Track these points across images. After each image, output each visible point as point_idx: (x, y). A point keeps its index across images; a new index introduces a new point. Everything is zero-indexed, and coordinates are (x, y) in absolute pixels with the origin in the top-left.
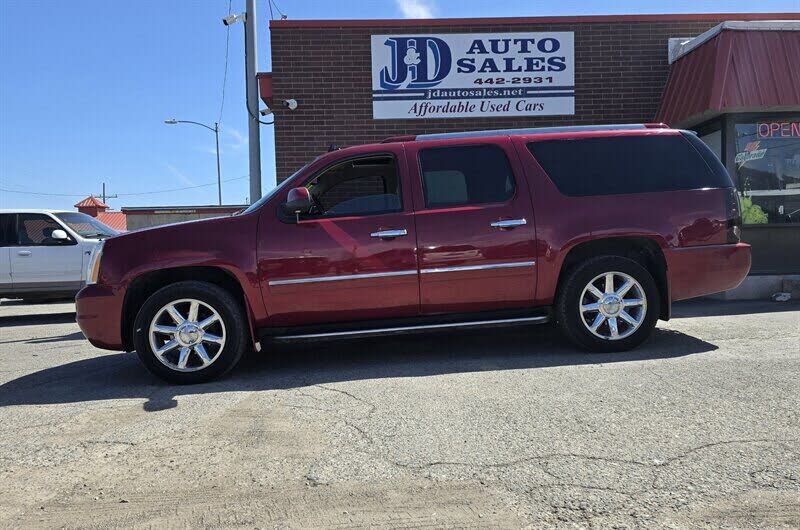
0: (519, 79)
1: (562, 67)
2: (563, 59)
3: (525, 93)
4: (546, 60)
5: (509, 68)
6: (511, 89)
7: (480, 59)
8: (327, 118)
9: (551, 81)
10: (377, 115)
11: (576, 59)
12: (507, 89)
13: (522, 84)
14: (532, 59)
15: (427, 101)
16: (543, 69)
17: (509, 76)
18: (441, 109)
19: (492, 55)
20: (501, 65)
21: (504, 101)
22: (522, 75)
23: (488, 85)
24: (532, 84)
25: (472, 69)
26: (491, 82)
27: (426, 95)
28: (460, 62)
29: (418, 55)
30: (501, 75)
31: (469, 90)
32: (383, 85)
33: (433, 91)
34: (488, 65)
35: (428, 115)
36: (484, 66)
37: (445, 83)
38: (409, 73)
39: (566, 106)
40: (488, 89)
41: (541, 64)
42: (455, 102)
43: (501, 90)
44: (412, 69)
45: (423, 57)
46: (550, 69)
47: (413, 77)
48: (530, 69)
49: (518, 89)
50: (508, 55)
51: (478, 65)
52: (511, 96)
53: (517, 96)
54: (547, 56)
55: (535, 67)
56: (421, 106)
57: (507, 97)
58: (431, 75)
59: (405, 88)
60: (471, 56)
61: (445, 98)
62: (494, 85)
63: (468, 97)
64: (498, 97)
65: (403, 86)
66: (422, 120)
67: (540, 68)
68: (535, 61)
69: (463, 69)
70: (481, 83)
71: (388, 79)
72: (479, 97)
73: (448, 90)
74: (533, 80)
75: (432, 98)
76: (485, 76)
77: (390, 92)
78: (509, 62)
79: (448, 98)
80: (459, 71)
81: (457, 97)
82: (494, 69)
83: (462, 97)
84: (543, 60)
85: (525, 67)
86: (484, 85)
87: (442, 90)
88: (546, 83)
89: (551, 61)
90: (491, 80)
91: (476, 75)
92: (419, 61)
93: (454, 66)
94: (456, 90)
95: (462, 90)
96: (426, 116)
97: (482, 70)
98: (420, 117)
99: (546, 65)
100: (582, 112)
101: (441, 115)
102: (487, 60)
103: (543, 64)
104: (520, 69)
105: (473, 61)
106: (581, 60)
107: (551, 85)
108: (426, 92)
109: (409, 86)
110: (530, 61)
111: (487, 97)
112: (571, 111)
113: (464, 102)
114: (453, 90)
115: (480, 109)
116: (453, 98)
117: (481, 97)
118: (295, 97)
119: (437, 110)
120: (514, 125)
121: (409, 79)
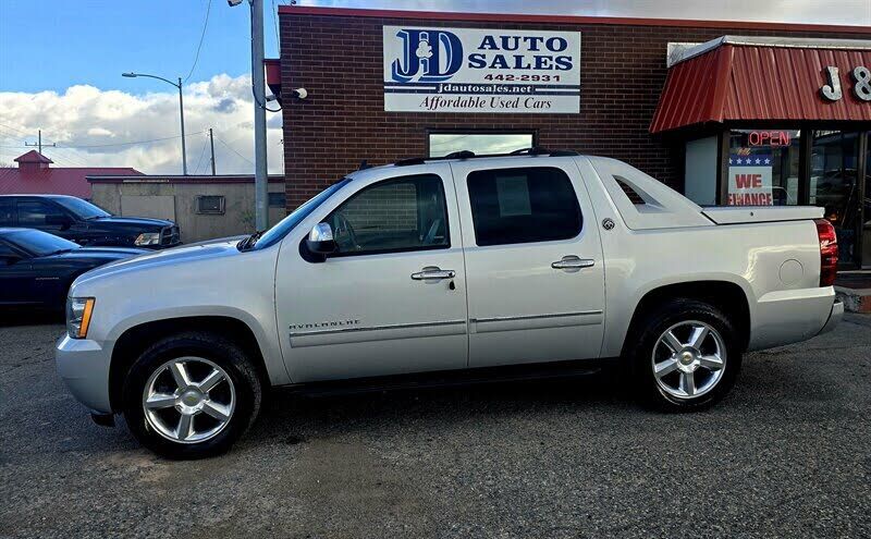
0: (528, 77)
1: (569, 66)
2: (570, 59)
3: (533, 90)
4: (554, 59)
5: (518, 66)
6: (520, 86)
7: (490, 55)
8: (338, 108)
9: (558, 80)
10: (387, 108)
11: (582, 60)
12: (517, 86)
13: (531, 82)
14: (541, 57)
15: (438, 95)
16: (551, 67)
17: (518, 73)
18: (452, 104)
19: (502, 52)
20: (511, 62)
21: (514, 98)
22: (531, 72)
23: (499, 82)
24: (540, 82)
25: (483, 64)
26: (502, 79)
27: (438, 89)
28: (472, 58)
29: (430, 48)
30: (511, 72)
31: (480, 85)
32: (394, 77)
33: (445, 85)
34: (498, 61)
35: (439, 109)
36: (495, 62)
37: (456, 78)
38: (421, 66)
39: (572, 105)
40: (498, 86)
41: (549, 62)
42: (466, 97)
43: (510, 87)
44: (424, 62)
45: (435, 51)
46: (557, 68)
47: (425, 71)
48: (538, 67)
49: (526, 86)
50: (517, 53)
51: (489, 61)
52: (520, 93)
53: (526, 93)
54: (555, 55)
55: (543, 66)
56: (433, 100)
57: (517, 94)
58: (443, 69)
59: (416, 81)
60: (482, 52)
61: (456, 92)
62: (504, 82)
63: (479, 93)
64: (508, 93)
65: (415, 79)
66: (434, 114)
67: (548, 66)
68: (543, 60)
69: (474, 64)
70: (491, 79)
71: (400, 71)
72: (489, 93)
73: (459, 85)
74: (541, 78)
75: (444, 92)
76: (495, 72)
77: (402, 84)
78: (519, 59)
79: (459, 92)
80: (471, 66)
81: (467, 92)
82: (504, 66)
83: (472, 93)
84: (551, 58)
85: (533, 65)
86: (494, 81)
87: (453, 85)
88: (553, 82)
89: (558, 60)
90: (502, 76)
91: (486, 70)
92: (431, 54)
93: (466, 61)
94: (467, 85)
95: (473, 85)
96: (437, 110)
97: (493, 66)
98: (431, 111)
99: (554, 63)
100: (587, 111)
101: (451, 109)
102: (497, 56)
103: (551, 63)
104: (529, 67)
105: (484, 56)
106: (586, 60)
107: (558, 83)
108: (437, 85)
109: (421, 79)
110: (538, 59)
111: (497, 93)
112: (577, 110)
113: (475, 97)
114: (464, 85)
115: (489, 105)
116: (463, 93)
117: (491, 93)
118: (305, 87)
119: (448, 104)
120: (523, 122)
121: (421, 73)
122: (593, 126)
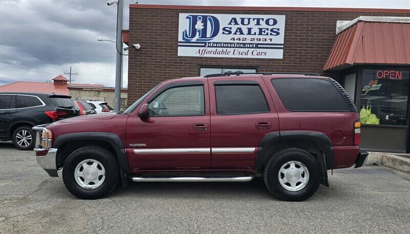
0: (254, 39)
1: (278, 34)
2: (278, 29)
3: (257, 46)
5: (249, 33)
6: (250, 44)
7: (234, 28)
8: (155, 54)
9: (271, 41)
10: (179, 54)
11: (285, 30)
12: (248, 44)
13: (256, 42)
15: (205, 48)
16: (267, 34)
17: (249, 37)
18: (212, 53)
19: (241, 26)
20: (245, 31)
21: (246, 50)
22: (256, 37)
23: (238, 41)
24: (261, 42)
25: (230, 32)
26: (240, 40)
27: (205, 45)
28: (224, 29)
29: (203, 24)
30: (245, 36)
31: (227, 43)
32: (184, 39)
33: (209, 43)
34: (238, 31)
35: (206, 55)
36: (236, 31)
37: (215, 39)
38: (198, 33)
39: (278, 54)
40: (237, 44)
41: (266, 31)
42: (220, 49)
43: (244, 44)
44: (199, 31)
45: (205, 26)
46: (271, 34)
47: (199, 35)
48: (260, 34)
49: (253, 44)
50: (249, 26)
51: (233, 31)
52: (250, 48)
53: (253, 48)
54: (270, 27)
55: (263, 33)
56: (202, 51)
57: (248, 48)
58: (209, 35)
59: (195, 41)
60: (230, 26)
61: (215, 47)
62: (241, 42)
63: (227, 47)
64: (243, 47)
65: (194, 40)
66: (202, 58)
67: (266, 33)
68: (263, 30)
69: (225, 32)
70: (234, 40)
71: (186, 36)
72: (232, 47)
73: (217, 43)
74: (262, 40)
75: (208, 46)
76: (236, 37)
77: (187, 43)
78: (250, 30)
79: (217, 47)
80: (223, 33)
81: (221, 47)
82: (242, 33)
83: (224, 47)
84: (268, 29)
85: (258, 33)
86: (236, 41)
87: (213, 43)
88: (268, 42)
89: (272, 30)
90: (240, 39)
91: (232, 36)
92: (203, 27)
93: (221, 31)
94: (221, 43)
95: (224, 43)
96: (204, 56)
97: (235, 34)
98: (202, 56)
99: (269, 32)
100: (287, 58)
101: (212, 55)
102: (238, 28)
103: (268, 32)
104: (255, 34)
105: (231, 28)
106: (288, 30)
107: (271, 43)
108: (205, 43)
109: (197, 40)
110: (261, 30)
111: (237, 47)
112: (281, 57)
113: (225, 49)
114: (219, 43)
115: (232, 54)
116: (219, 47)
117: (234, 47)
118: (140, 43)
119: (210, 53)
120: (250, 63)
121: (197, 37)
122: (290, 66)
